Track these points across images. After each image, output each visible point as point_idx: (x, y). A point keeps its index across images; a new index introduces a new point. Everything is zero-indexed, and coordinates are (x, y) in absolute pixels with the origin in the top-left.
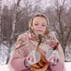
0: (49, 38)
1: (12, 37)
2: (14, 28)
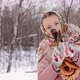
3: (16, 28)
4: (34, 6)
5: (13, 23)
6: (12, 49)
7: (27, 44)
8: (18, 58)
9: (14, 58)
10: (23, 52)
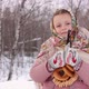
0: (80, 38)
1: (15, 46)
2: (17, 35)
3: (17, 31)
4: (38, 7)
5: (14, 26)
6: (14, 55)
7: (31, 49)
8: (20, 64)
9: (15, 65)
10: (26, 58)
